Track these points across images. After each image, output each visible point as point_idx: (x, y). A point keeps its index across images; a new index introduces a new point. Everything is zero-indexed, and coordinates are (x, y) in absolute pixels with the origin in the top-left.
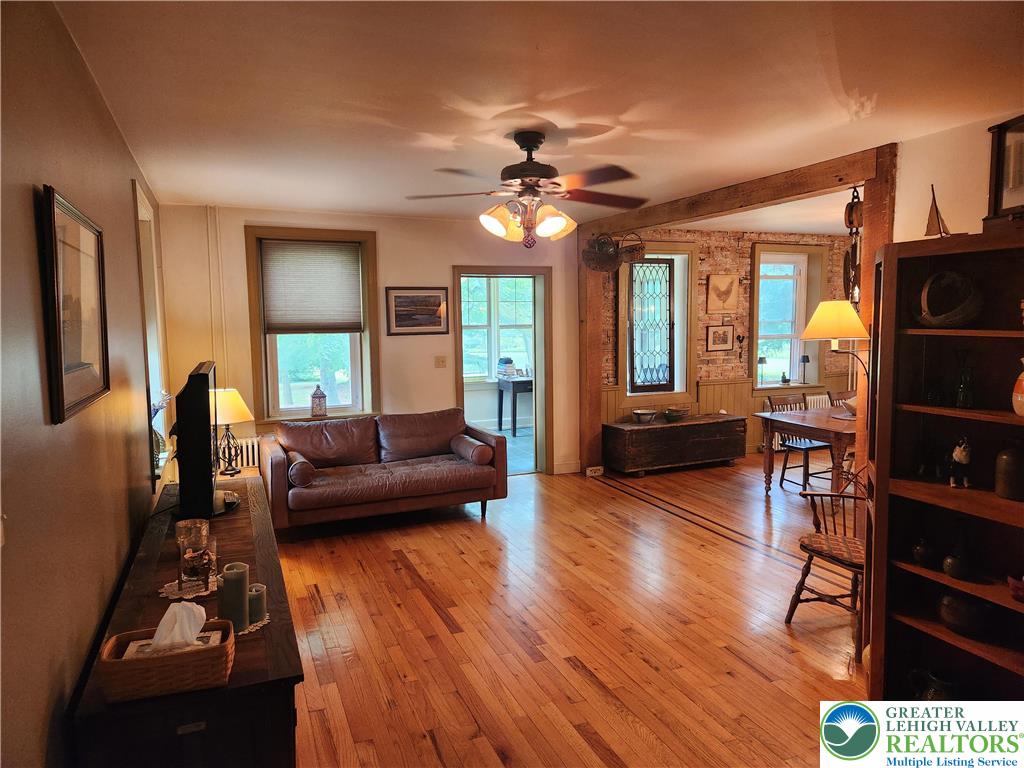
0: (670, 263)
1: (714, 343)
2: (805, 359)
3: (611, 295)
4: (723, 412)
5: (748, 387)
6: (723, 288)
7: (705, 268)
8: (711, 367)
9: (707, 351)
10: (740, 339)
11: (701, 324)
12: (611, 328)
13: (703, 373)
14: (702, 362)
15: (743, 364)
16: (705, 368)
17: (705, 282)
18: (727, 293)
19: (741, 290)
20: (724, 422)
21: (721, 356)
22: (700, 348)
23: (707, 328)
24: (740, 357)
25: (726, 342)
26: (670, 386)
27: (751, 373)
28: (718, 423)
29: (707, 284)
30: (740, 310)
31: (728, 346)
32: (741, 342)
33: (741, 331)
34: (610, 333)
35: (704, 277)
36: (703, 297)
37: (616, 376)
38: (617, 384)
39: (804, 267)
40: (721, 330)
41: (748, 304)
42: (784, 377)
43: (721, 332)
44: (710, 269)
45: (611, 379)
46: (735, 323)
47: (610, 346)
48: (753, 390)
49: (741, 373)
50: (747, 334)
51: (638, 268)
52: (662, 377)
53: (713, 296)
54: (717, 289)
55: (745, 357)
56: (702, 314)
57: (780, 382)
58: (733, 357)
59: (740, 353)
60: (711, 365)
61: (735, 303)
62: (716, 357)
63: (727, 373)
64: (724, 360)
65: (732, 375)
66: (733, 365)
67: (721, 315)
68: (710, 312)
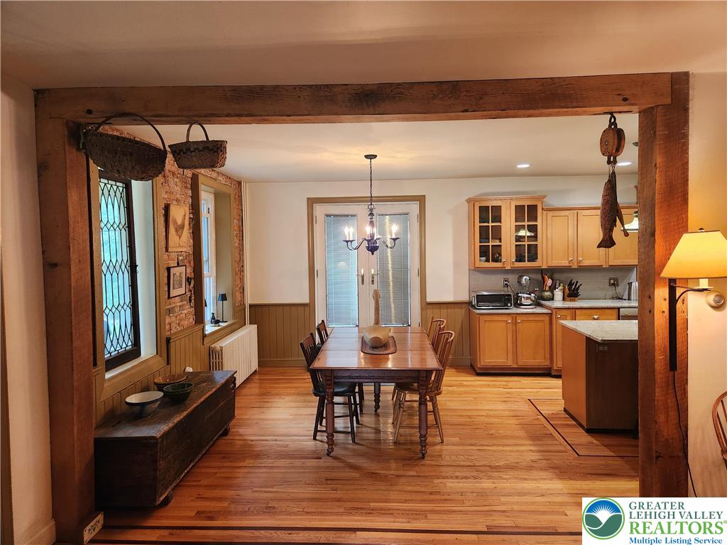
1: (174, 288)
2: (224, 297)
4: (189, 369)
5: (200, 333)
6: (179, 222)
8: (172, 318)
9: (169, 297)
10: (189, 280)
11: (164, 266)
14: (166, 312)
15: (192, 310)
16: (168, 319)
18: (182, 227)
21: (177, 302)
23: (169, 269)
24: (190, 301)
25: (181, 285)
26: (135, 352)
27: (200, 318)
29: (167, 216)
30: (188, 249)
31: (183, 290)
32: (190, 284)
33: (191, 271)
38: (95, 364)
40: (177, 271)
42: (214, 318)
43: (178, 274)
46: (186, 262)
48: (204, 336)
50: (193, 275)
52: (128, 340)
53: (171, 230)
54: (175, 222)
55: (193, 300)
57: (213, 325)
58: (185, 302)
59: (190, 297)
60: (171, 315)
61: (186, 240)
62: (174, 305)
63: (182, 323)
64: (180, 306)
65: (186, 323)
66: (185, 312)
67: (176, 254)
68: (170, 250)
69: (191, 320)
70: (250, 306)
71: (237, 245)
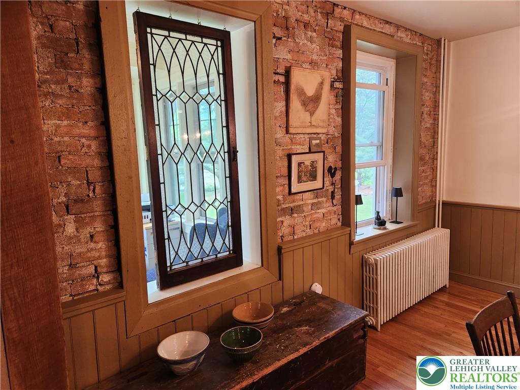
0: (223, 38)
1: (300, 180)
2: (398, 193)
3: (87, 85)
4: (318, 288)
5: (344, 241)
6: (310, 92)
7: (283, 54)
8: (298, 218)
9: (290, 193)
10: (331, 172)
11: (280, 152)
12: (97, 162)
13: (285, 230)
14: (284, 212)
15: (335, 208)
16: (287, 221)
17: (282, 79)
18: (316, 99)
19: (332, 98)
20: (337, 334)
21: (309, 199)
22: (280, 192)
23: (289, 157)
24: (333, 197)
25: (314, 177)
26: (235, 258)
27: (347, 220)
28: (329, 340)
29: (287, 84)
30: (332, 130)
31: (318, 184)
32: (333, 175)
33: (333, 159)
34: (95, 175)
35: (281, 70)
36: (280, 106)
37: (117, 266)
38: (120, 286)
39: (391, 76)
40: (307, 159)
41: (339, 120)
42: (378, 218)
43: (308, 163)
44: (289, 57)
45: (106, 278)
46: (325, 148)
47: (98, 207)
48: (351, 243)
49: (334, 221)
50: (339, 165)
51: (159, 39)
52: (221, 245)
53: (295, 103)
54: (301, 92)
55: (338, 196)
56: (280, 134)
57: (376, 226)
58: (324, 199)
59: (333, 193)
60: (295, 215)
61: (325, 117)
62: (302, 203)
63: (317, 225)
64: (312, 204)
65: (323, 225)
66: (324, 211)
67: (307, 136)
68: (291, 130)
69: (335, 220)
70: (444, 203)
71: (428, 125)
